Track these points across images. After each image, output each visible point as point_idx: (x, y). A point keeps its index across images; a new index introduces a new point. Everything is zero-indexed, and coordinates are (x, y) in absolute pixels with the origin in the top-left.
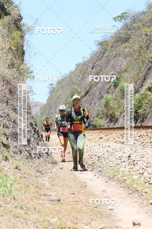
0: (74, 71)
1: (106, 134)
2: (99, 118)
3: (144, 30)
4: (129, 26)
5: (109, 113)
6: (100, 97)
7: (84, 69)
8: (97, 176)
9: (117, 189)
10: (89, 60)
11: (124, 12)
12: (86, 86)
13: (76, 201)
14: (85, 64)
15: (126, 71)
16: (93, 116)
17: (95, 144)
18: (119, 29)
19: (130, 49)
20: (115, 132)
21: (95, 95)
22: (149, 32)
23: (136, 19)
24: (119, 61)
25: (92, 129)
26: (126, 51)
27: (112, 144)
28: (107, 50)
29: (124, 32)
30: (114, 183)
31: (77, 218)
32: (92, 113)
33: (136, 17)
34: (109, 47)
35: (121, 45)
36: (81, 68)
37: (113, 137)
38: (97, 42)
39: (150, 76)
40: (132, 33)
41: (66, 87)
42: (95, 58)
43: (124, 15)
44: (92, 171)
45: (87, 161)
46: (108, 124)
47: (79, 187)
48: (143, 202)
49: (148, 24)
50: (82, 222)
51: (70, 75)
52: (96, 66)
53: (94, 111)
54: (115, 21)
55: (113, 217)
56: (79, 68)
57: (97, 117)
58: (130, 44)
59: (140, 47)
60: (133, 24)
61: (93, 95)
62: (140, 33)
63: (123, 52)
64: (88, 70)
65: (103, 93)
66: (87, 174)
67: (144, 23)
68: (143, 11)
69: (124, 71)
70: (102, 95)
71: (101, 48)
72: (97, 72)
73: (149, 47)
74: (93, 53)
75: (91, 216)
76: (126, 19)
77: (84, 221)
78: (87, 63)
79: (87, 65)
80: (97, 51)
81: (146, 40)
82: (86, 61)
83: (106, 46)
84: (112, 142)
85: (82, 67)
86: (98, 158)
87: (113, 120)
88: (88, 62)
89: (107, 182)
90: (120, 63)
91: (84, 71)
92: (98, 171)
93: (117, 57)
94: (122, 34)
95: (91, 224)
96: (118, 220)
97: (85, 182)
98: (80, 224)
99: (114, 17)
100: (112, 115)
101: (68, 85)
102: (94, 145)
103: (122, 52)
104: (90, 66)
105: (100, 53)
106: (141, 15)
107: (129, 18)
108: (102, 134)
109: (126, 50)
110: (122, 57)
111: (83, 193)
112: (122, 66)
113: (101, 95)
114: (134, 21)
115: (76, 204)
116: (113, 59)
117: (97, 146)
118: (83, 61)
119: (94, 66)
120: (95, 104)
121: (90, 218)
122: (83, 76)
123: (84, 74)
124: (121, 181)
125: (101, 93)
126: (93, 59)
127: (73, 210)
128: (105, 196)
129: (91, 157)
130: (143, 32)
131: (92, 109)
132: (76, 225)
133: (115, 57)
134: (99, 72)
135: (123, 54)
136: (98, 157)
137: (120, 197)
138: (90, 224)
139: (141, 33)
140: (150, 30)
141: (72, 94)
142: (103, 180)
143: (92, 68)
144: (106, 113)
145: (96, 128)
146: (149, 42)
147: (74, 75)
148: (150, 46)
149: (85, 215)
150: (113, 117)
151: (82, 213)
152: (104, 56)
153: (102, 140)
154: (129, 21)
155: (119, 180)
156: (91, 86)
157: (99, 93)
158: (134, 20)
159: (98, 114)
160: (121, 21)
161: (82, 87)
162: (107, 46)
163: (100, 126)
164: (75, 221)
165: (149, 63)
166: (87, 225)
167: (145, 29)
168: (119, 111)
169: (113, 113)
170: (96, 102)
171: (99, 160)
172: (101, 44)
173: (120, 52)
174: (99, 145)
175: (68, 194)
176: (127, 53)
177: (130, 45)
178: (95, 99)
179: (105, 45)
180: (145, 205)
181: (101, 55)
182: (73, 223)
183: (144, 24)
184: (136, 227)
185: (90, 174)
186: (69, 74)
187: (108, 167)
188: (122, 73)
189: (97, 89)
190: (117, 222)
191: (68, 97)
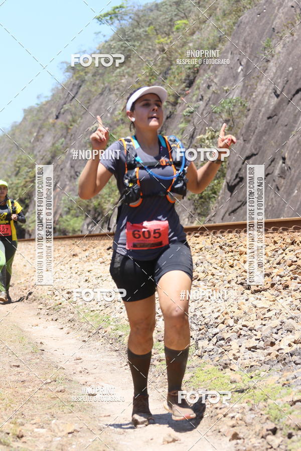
0: (20, 124)
1: (85, 248)
2: (72, 215)
3: (157, 41)
4: (129, 32)
5: (90, 206)
6: (73, 173)
7: (40, 120)
8: (66, 330)
9: (103, 354)
10: (50, 101)
11: (118, 5)
12: (45, 153)
13: (22, 380)
14: (42, 109)
15: (123, 121)
16: (60, 212)
17: (62, 267)
18: (108, 38)
19: (130, 79)
20: (102, 242)
21: (64, 170)
22: (167, 44)
23: (142, 19)
24: (110, 103)
25: (59, 236)
26: (123, 83)
27: (96, 267)
28: (86, 82)
29: (118, 44)
30: (98, 344)
31: (22, 414)
32: (58, 206)
33: (141, 14)
34: (90, 75)
35: (112, 71)
36: (34, 117)
37: (99, 252)
38: (65, 66)
39: (171, 131)
40: (134, 46)
41: (5, 155)
42: (62, 97)
43: (119, 11)
44: (56, 320)
45: (47, 301)
46: (89, 228)
47: (28, 354)
48: (155, 379)
49: (165, 29)
50: (33, 422)
51: (12, 130)
52: (63, 114)
53: (62, 202)
54: (100, 23)
55: (94, 410)
56: (30, 117)
57: (68, 213)
58: (130, 69)
59: (150, 73)
60: (136, 28)
61: (59, 169)
62: (150, 47)
63: (117, 83)
64: (49, 122)
65: (79, 166)
66: (47, 328)
67: (158, 27)
68: (156, 2)
69: (120, 122)
70: (76, 170)
71: (73, 77)
72: (66, 125)
73: (168, 74)
74: (57, 88)
75: (50, 408)
76: (122, 19)
77: (37, 419)
78: (46, 106)
79: (46, 112)
80: (64, 83)
81: (162, 61)
82: (44, 103)
83: (82, 73)
84: (95, 263)
85: (36, 115)
86: (67, 295)
87: (99, 218)
88: (48, 104)
89: (84, 341)
90: (111, 106)
91: (41, 122)
92: (67, 321)
93: (106, 94)
94: (114, 48)
95: (50, 425)
96: (105, 416)
97: (41, 343)
98: (28, 426)
99: (98, 15)
100: (98, 210)
101: (10, 152)
102: (61, 270)
103: (115, 85)
104: (52, 113)
105: (71, 87)
106: (152, 11)
107: (127, 18)
108: (77, 247)
109: (123, 81)
110: (116, 94)
111: (37, 364)
112: (117, 113)
113: (74, 170)
114: (139, 24)
115: (22, 387)
116: (97, 99)
117: (65, 271)
118: (39, 103)
119: (59, 113)
120: (64, 188)
121: (48, 413)
122: (38, 132)
123: (40, 128)
124: (112, 339)
125: (76, 166)
126: (58, 100)
127: (17, 399)
128: (80, 369)
129: (54, 293)
130: (156, 45)
131: (59, 198)
132: (21, 427)
133: (101, 94)
134: (71, 125)
135: (118, 89)
136: (68, 293)
137: (110, 371)
138: (48, 424)
139: (152, 46)
140: (169, 41)
141: (18, 169)
142: (78, 337)
143: (57, 117)
144: (86, 206)
145: (66, 235)
146: (167, 63)
147: (20, 131)
148: (170, 72)
149: (39, 407)
150: (100, 213)
151: (33, 403)
152: (79, 93)
153: (76, 259)
154: (128, 23)
155: (109, 337)
156: (55, 152)
157: (72, 167)
158: (138, 20)
159: (69, 208)
160: (112, 24)
161: (36, 155)
162: (86, 73)
163: (74, 231)
164: (19, 421)
165: (168, 105)
166: (42, 427)
167: (159, 39)
168: (111, 202)
169: (99, 204)
170: (66, 185)
171: (69, 298)
172: (73, 69)
173: (112, 85)
174: (71, 268)
175: (7, 368)
176: (124, 86)
177: (131, 71)
178: (63, 177)
179: (82, 71)
180: (159, 384)
181: (74, 91)
182: (15, 423)
183: (158, 30)
184: (141, 428)
185: (53, 327)
186: (10, 129)
187: (87, 311)
188: (116, 126)
189: (66, 158)
190: (101, 419)
191: (9, 174)
